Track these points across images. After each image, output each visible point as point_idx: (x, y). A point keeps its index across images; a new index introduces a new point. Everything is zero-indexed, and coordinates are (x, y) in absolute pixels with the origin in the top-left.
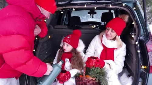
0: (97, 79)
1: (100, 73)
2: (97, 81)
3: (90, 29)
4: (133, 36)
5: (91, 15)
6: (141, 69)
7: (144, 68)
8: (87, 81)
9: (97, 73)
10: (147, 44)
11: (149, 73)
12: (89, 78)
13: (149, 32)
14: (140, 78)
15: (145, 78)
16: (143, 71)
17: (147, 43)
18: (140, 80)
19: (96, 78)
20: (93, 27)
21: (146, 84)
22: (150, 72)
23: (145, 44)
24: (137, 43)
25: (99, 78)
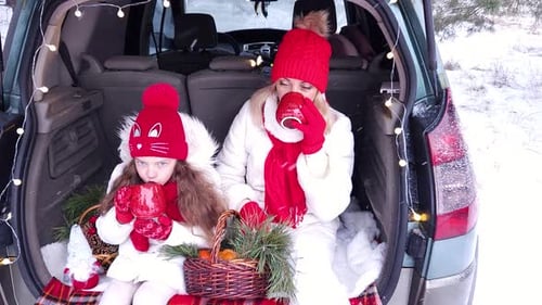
0: (262, 264)
1: (270, 240)
2: (261, 270)
3: (242, 71)
4: (388, 103)
5: (260, 4)
6: (410, 225)
7: (421, 221)
8: (226, 272)
9: (262, 242)
10: (431, 136)
11: (433, 240)
12: (234, 262)
13: (443, 86)
14: (406, 256)
15: (421, 256)
16: (417, 231)
17: (432, 130)
18: (407, 260)
19: (259, 257)
20: (253, 64)
21: (423, 275)
22: (436, 237)
23: (426, 134)
24: (398, 131)
25: (269, 257)
